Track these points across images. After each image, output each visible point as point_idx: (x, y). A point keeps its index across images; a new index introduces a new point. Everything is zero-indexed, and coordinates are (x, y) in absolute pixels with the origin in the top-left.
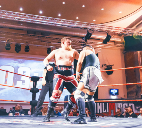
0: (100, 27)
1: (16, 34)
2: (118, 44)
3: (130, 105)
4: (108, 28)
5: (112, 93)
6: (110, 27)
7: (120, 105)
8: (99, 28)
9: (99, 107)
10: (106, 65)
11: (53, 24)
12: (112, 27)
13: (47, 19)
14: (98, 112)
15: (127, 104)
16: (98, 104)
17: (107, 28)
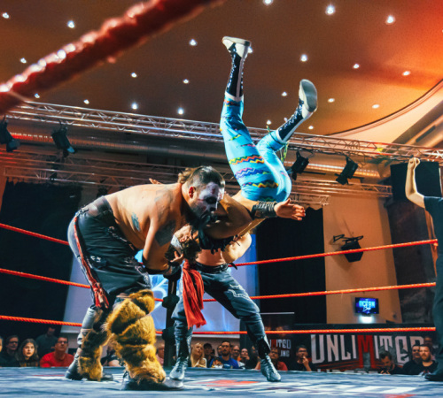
0: (329, 143)
1: (122, 164)
2: (371, 185)
3: (413, 339)
4: (349, 145)
5: (362, 308)
6: (353, 141)
7: (386, 341)
8: (327, 146)
9: (333, 347)
10: (343, 236)
11: (212, 137)
12: (358, 142)
13: (199, 125)
14: (330, 359)
15: (404, 339)
16: (329, 337)
17: (346, 145)
